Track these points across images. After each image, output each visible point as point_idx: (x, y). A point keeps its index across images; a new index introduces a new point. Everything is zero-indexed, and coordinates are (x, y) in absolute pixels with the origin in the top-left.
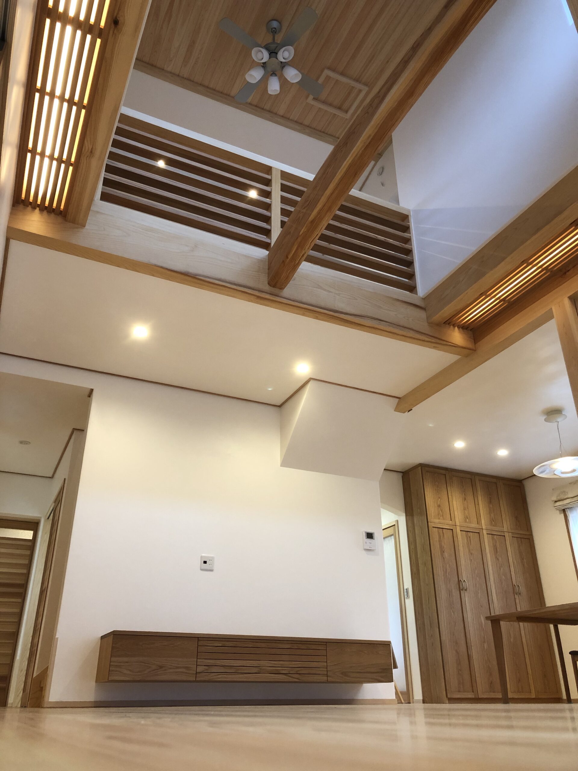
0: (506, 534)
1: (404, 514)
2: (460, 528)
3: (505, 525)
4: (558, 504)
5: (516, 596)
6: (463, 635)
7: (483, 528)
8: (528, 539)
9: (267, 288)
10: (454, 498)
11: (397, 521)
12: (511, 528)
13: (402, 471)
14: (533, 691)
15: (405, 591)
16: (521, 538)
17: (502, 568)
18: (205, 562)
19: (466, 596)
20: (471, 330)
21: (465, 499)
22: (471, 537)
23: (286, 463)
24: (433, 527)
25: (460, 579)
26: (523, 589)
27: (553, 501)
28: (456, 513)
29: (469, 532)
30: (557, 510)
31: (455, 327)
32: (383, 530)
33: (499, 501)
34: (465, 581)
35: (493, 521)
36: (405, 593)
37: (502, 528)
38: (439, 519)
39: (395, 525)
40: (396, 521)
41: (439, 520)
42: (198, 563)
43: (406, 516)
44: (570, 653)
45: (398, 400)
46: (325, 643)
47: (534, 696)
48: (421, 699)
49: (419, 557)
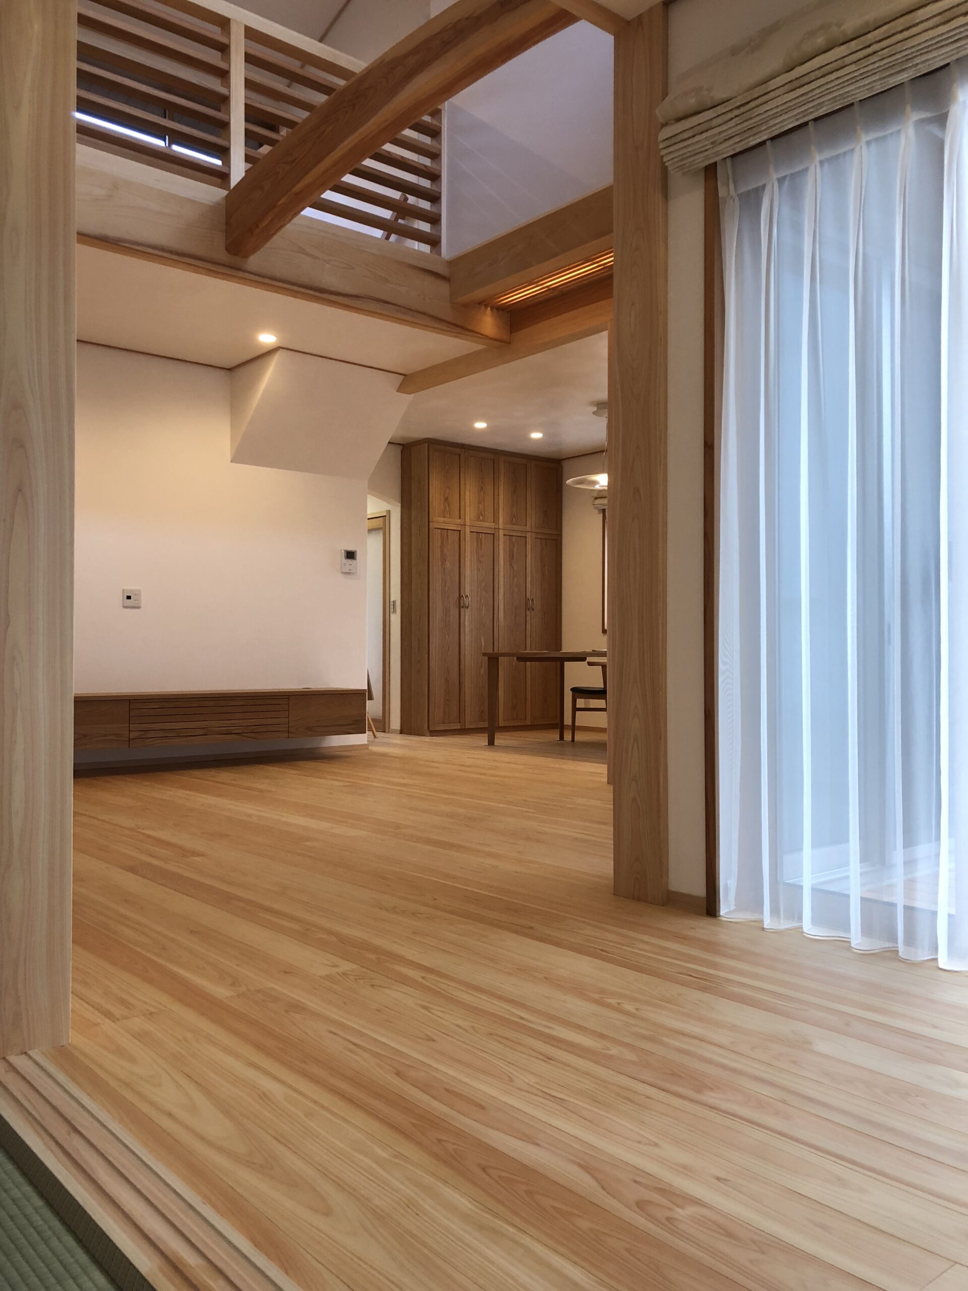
0: (529, 535)
1: (400, 505)
2: (470, 528)
3: (529, 523)
4: (598, 501)
5: (528, 613)
6: (457, 660)
7: (500, 527)
8: (554, 540)
9: (223, 256)
10: (468, 486)
11: (389, 512)
12: (536, 527)
13: (402, 443)
14: (529, 717)
15: (392, 603)
16: (546, 539)
17: (516, 579)
18: (129, 597)
19: (466, 615)
20: (508, 312)
21: (482, 488)
22: (483, 540)
23: (237, 458)
24: (435, 528)
25: (461, 595)
26: (537, 605)
27: (593, 497)
28: (468, 509)
29: (480, 533)
30: (596, 509)
31: (488, 307)
32: (368, 519)
33: (526, 490)
34: (467, 596)
35: (513, 519)
36: (392, 607)
37: (525, 527)
38: (444, 517)
39: (385, 516)
40: (387, 511)
41: (445, 519)
42: (119, 599)
43: (402, 507)
44: (572, 690)
45: (402, 377)
46: (288, 697)
47: (529, 723)
48: (398, 730)
49: (413, 564)
